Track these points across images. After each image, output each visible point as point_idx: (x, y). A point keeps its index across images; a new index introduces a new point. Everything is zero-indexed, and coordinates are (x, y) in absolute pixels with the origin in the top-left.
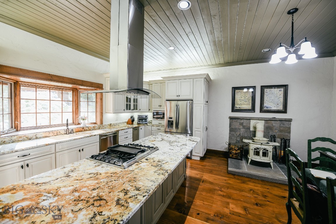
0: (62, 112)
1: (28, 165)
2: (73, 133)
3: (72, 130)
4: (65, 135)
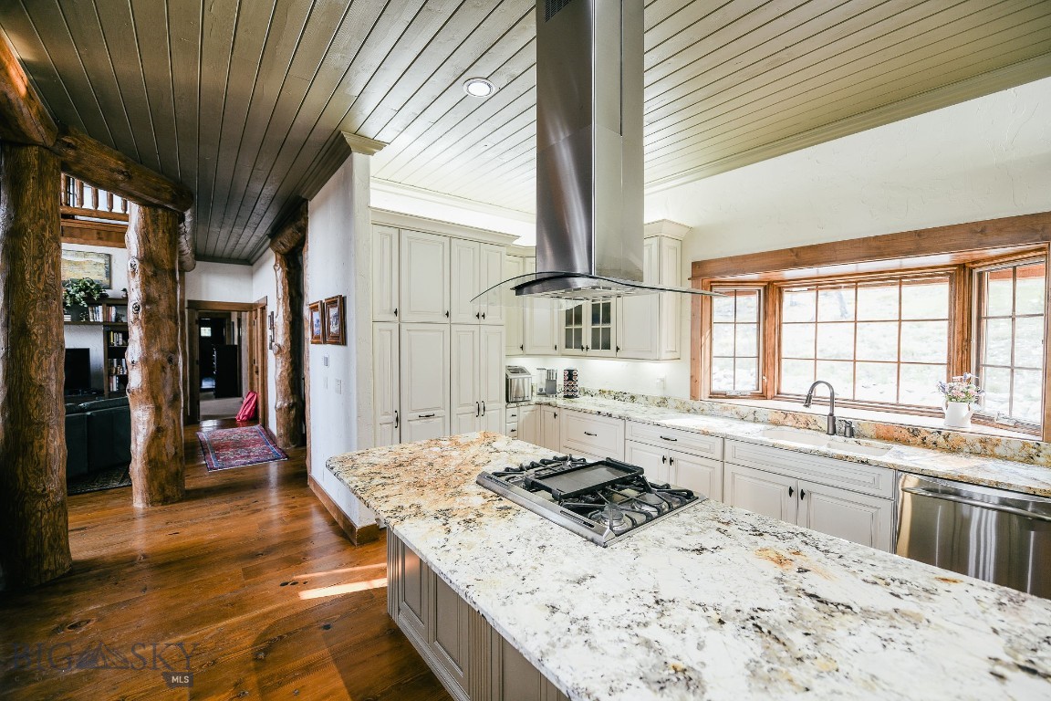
0: (899, 362)
1: (671, 461)
2: (852, 435)
3: (849, 424)
4: (824, 435)
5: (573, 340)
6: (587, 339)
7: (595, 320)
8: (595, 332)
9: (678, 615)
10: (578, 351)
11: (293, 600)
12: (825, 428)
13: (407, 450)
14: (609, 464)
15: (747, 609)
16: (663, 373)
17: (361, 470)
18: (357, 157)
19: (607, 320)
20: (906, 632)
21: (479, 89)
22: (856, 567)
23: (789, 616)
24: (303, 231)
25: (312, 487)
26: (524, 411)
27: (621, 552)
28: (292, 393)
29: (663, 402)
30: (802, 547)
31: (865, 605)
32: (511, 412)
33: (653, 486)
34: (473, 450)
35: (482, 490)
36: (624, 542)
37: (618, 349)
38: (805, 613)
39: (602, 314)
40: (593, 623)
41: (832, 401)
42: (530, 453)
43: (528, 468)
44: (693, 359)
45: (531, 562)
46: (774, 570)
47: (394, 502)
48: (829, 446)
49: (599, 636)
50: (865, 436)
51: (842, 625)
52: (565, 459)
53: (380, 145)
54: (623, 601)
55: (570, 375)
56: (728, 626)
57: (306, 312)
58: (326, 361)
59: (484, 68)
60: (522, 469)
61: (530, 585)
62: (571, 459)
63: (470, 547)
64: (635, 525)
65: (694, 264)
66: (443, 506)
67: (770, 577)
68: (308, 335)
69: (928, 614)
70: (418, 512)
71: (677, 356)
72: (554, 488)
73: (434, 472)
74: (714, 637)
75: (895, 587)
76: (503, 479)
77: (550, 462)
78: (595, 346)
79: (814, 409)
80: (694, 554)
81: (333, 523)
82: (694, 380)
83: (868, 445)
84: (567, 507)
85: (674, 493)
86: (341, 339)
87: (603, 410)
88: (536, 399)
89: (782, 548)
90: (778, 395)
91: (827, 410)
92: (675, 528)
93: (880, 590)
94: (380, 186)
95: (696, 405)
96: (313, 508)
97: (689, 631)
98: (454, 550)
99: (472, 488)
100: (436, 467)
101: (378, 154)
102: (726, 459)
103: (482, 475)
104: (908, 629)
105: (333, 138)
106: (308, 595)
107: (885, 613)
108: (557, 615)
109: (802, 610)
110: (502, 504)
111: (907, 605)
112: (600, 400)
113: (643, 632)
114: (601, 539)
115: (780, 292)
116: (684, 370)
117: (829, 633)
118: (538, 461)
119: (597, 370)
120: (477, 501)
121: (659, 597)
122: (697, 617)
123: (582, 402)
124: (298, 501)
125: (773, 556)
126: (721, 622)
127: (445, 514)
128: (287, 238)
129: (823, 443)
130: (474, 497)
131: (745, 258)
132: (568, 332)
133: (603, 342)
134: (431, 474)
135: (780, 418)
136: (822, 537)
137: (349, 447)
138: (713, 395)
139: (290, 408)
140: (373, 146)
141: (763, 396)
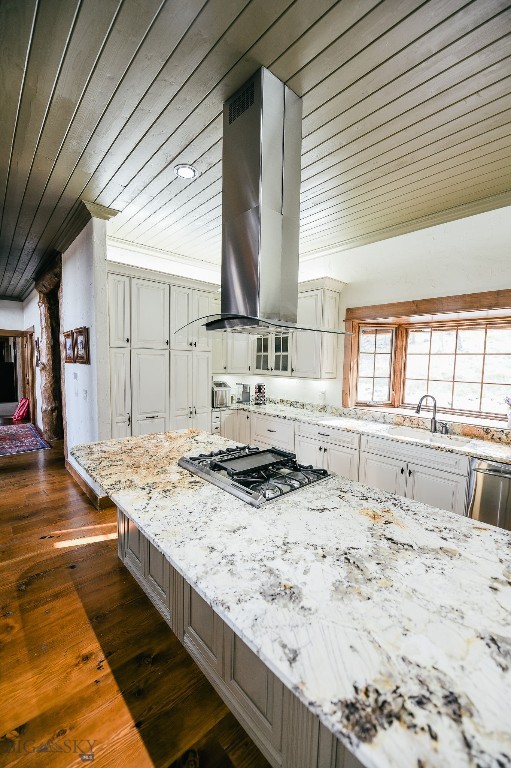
0: (482, 383)
1: (325, 450)
2: (447, 432)
3: (444, 426)
4: (428, 432)
5: (262, 364)
6: (271, 363)
7: (277, 349)
8: (277, 357)
9: (296, 552)
10: (265, 372)
11: (48, 549)
12: (429, 427)
13: (134, 441)
14: (273, 451)
15: (343, 548)
16: (323, 388)
17: (95, 456)
18: (96, 221)
19: (286, 349)
20: (444, 562)
21: (186, 173)
22: (422, 521)
23: (370, 552)
24: (59, 276)
25: (68, 468)
26: (225, 414)
27: (269, 511)
28: (54, 399)
29: (324, 408)
30: (392, 507)
31: (421, 545)
32: (216, 414)
33: (301, 466)
34: (181, 441)
35: (181, 469)
36: (272, 505)
37: (292, 370)
38: (382, 550)
39: (282, 345)
40: (237, 558)
41: (435, 410)
42: (221, 444)
43: (217, 455)
44: (345, 379)
45: (204, 519)
46: (368, 522)
47: (115, 478)
48: (431, 440)
49: (239, 567)
50: (454, 433)
51: (403, 557)
52: (244, 449)
53: (114, 213)
54: (261, 544)
55: (260, 388)
56: (329, 558)
57: (62, 338)
58: (76, 376)
59: (189, 156)
60: (211, 455)
61: (200, 534)
62: (249, 449)
63: (163, 508)
64: (282, 494)
65: (348, 310)
66: (150, 480)
67: (365, 527)
68: (63, 355)
69: (461, 550)
70: (131, 484)
71: (333, 376)
72: (229, 468)
73: (148, 457)
74: (317, 567)
75: (445, 534)
76: (197, 462)
77: (234, 450)
78: (277, 368)
79: (423, 414)
80: (317, 513)
81: (83, 494)
82: (345, 393)
83: (457, 440)
84: (236, 481)
85: (315, 471)
86: (86, 360)
87: (282, 414)
88: (235, 406)
89: (378, 508)
90: (403, 405)
91: (430, 415)
92: (310, 495)
93: (435, 536)
94: (114, 243)
95: (346, 411)
96: (68, 482)
97: (302, 562)
98: (151, 511)
99: (174, 468)
100: (151, 453)
101: (113, 219)
102: (363, 448)
103: (182, 459)
104: (445, 560)
105: (76, 205)
106: (61, 545)
107: (433, 550)
108: (215, 553)
109: (380, 548)
110: (192, 479)
111: (449, 545)
112: (280, 406)
113: (270, 564)
114: (257, 502)
115: (407, 332)
116: (338, 386)
117: (394, 563)
118: (225, 450)
119: (279, 385)
120: (175, 477)
121: (287, 540)
122: (309, 554)
123: (268, 408)
124: (57, 479)
125: (371, 513)
126: (324, 557)
127: (151, 487)
128: (47, 282)
129: (427, 438)
130: (174, 474)
131: (382, 307)
132: (258, 357)
133: (283, 365)
134: (146, 459)
135: (401, 420)
136: (406, 501)
137: (93, 439)
138: (358, 404)
139: (53, 410)
140: (108, 213)
141: (392, 405)
